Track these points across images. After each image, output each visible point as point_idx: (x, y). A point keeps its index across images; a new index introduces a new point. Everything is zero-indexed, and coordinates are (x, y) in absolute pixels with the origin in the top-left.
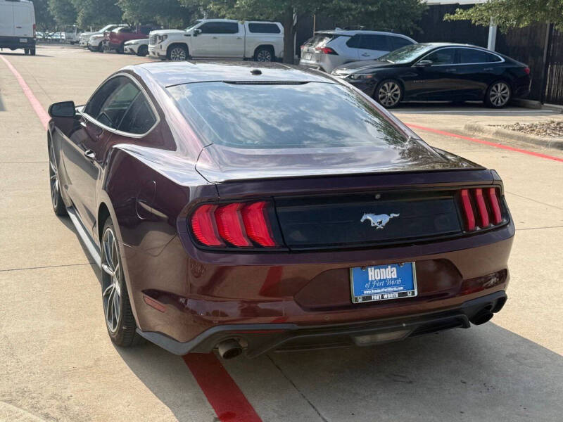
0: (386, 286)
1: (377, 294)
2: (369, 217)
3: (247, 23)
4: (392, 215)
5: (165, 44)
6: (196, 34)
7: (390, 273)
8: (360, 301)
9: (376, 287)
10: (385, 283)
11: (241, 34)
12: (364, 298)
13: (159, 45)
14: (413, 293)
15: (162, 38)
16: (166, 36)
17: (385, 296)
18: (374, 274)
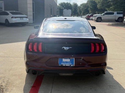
0: (67, 63)
1: (64, 64)
2: (64, 47)
3: (116, 12)
4: (70, 48)
5: (96, 17)
6: (104, 15)
7: (68, 60)
8: (60, 65)
9: (64, 63)
10: (67, 62)
11: (114, 15)
12: (61, 65)
13: (95, 18)
14: (73, 65)
15: (96, 16)
16: (97, 16)
17: (66, 65)
18: (64, 60)
